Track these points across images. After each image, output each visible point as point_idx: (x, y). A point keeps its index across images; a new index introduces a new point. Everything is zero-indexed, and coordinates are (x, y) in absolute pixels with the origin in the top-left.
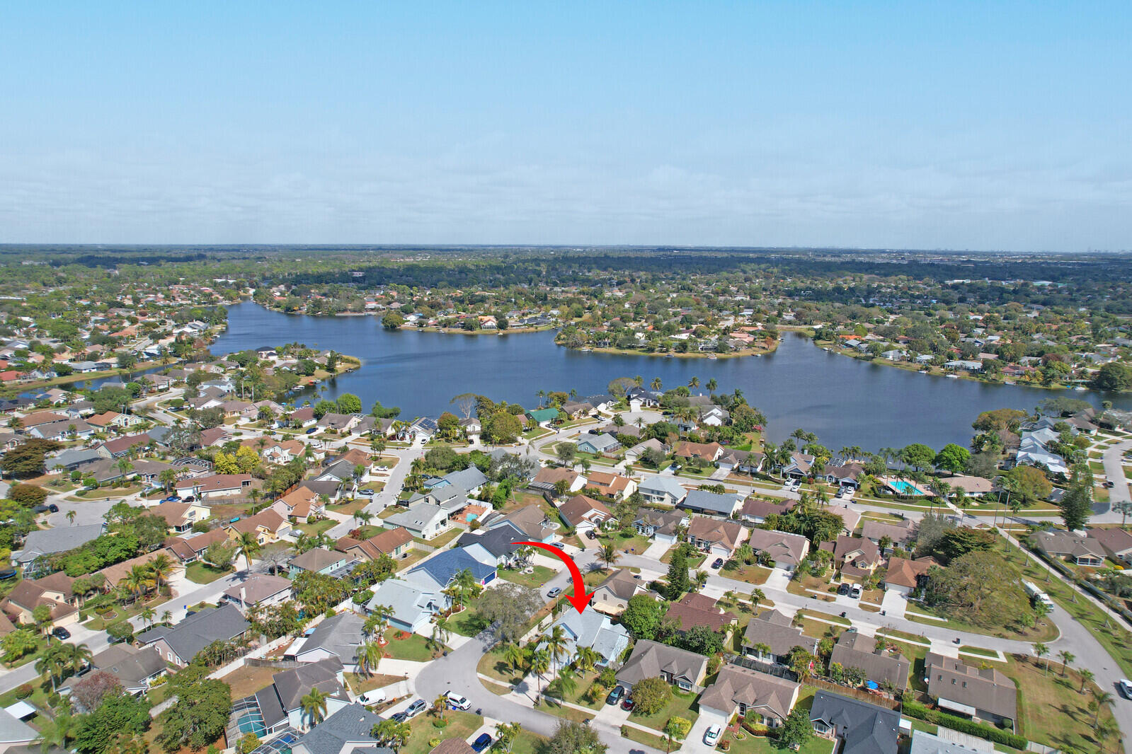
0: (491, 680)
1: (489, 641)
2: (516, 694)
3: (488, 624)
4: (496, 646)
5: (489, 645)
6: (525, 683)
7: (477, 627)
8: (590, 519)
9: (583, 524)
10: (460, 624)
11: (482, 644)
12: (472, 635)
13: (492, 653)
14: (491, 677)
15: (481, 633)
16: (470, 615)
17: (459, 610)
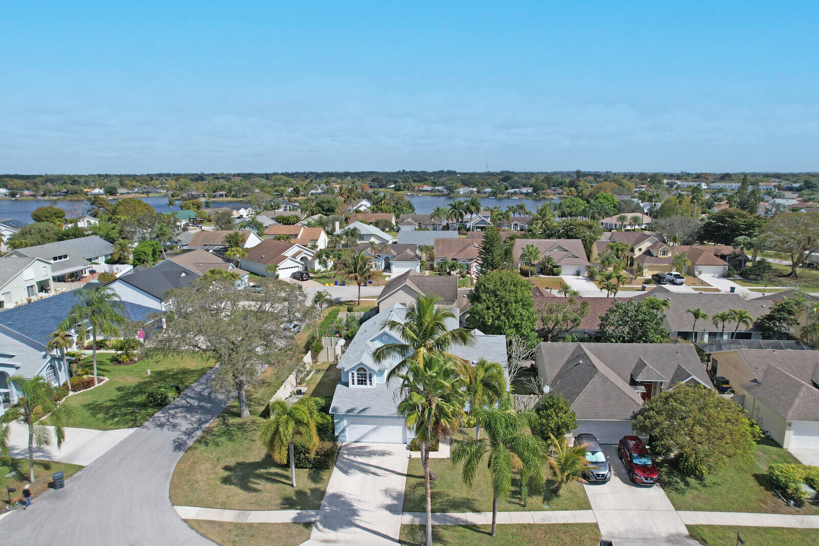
0: (227, 516)
1: (185, 425)
2: (330, 534)
3: (171, 394)
4: (208, 431)
5: (189, 434)
6: (337, 497)
7: (144, 405)
8: (294, 256)
9: (287, 263)
10: (94, 408)
11: (169, 436)
12: (135, 423)
13: (202, 447)
14: (224, 506)
15: (159, 414)
16: (119, 389)
17: (90, 383)
